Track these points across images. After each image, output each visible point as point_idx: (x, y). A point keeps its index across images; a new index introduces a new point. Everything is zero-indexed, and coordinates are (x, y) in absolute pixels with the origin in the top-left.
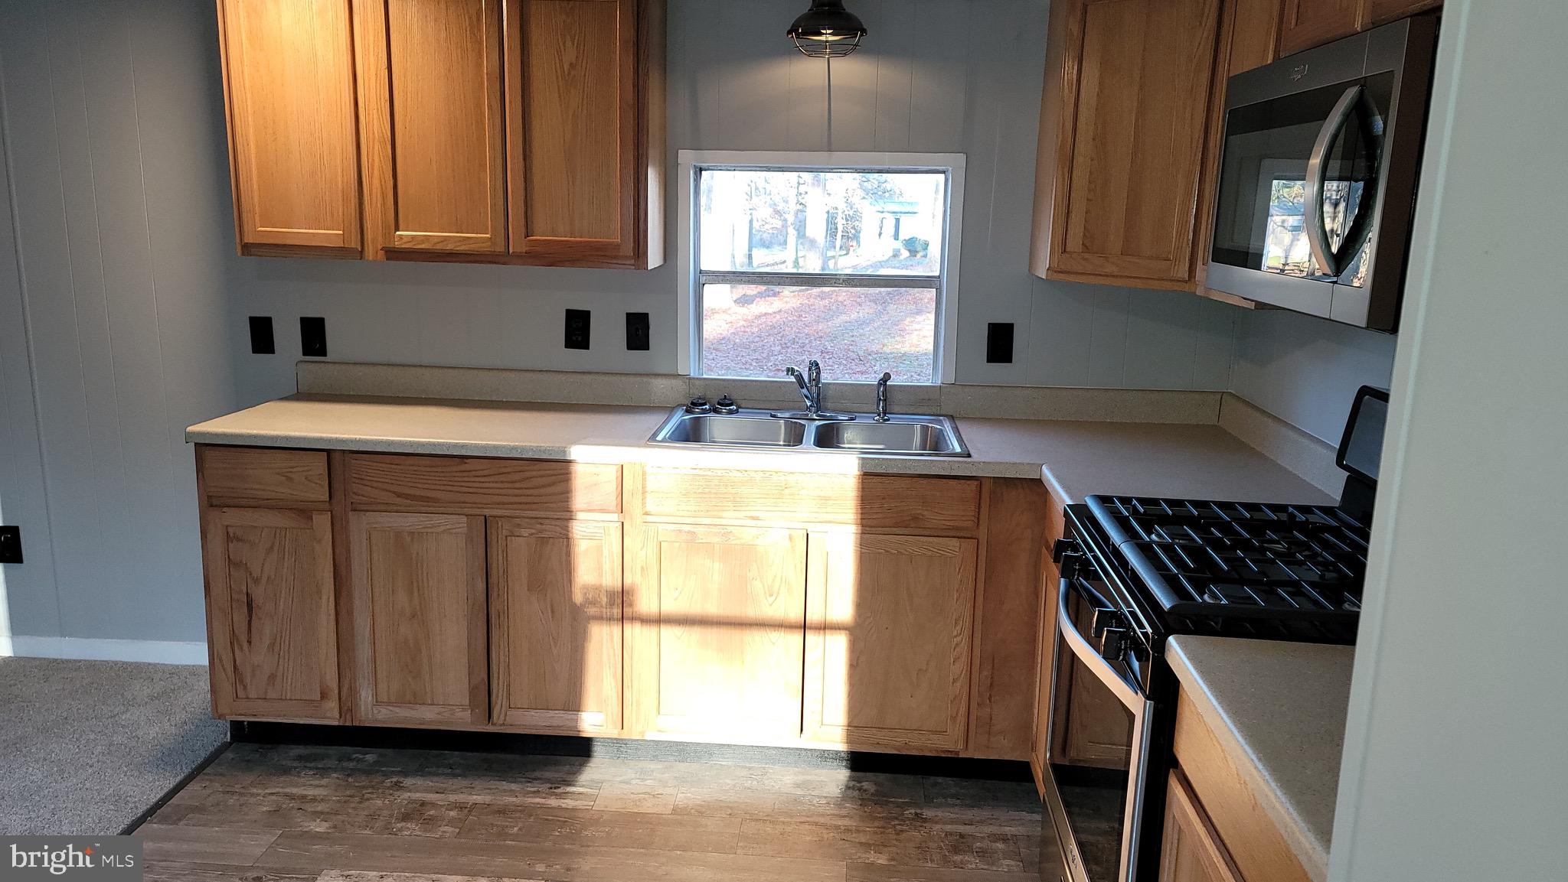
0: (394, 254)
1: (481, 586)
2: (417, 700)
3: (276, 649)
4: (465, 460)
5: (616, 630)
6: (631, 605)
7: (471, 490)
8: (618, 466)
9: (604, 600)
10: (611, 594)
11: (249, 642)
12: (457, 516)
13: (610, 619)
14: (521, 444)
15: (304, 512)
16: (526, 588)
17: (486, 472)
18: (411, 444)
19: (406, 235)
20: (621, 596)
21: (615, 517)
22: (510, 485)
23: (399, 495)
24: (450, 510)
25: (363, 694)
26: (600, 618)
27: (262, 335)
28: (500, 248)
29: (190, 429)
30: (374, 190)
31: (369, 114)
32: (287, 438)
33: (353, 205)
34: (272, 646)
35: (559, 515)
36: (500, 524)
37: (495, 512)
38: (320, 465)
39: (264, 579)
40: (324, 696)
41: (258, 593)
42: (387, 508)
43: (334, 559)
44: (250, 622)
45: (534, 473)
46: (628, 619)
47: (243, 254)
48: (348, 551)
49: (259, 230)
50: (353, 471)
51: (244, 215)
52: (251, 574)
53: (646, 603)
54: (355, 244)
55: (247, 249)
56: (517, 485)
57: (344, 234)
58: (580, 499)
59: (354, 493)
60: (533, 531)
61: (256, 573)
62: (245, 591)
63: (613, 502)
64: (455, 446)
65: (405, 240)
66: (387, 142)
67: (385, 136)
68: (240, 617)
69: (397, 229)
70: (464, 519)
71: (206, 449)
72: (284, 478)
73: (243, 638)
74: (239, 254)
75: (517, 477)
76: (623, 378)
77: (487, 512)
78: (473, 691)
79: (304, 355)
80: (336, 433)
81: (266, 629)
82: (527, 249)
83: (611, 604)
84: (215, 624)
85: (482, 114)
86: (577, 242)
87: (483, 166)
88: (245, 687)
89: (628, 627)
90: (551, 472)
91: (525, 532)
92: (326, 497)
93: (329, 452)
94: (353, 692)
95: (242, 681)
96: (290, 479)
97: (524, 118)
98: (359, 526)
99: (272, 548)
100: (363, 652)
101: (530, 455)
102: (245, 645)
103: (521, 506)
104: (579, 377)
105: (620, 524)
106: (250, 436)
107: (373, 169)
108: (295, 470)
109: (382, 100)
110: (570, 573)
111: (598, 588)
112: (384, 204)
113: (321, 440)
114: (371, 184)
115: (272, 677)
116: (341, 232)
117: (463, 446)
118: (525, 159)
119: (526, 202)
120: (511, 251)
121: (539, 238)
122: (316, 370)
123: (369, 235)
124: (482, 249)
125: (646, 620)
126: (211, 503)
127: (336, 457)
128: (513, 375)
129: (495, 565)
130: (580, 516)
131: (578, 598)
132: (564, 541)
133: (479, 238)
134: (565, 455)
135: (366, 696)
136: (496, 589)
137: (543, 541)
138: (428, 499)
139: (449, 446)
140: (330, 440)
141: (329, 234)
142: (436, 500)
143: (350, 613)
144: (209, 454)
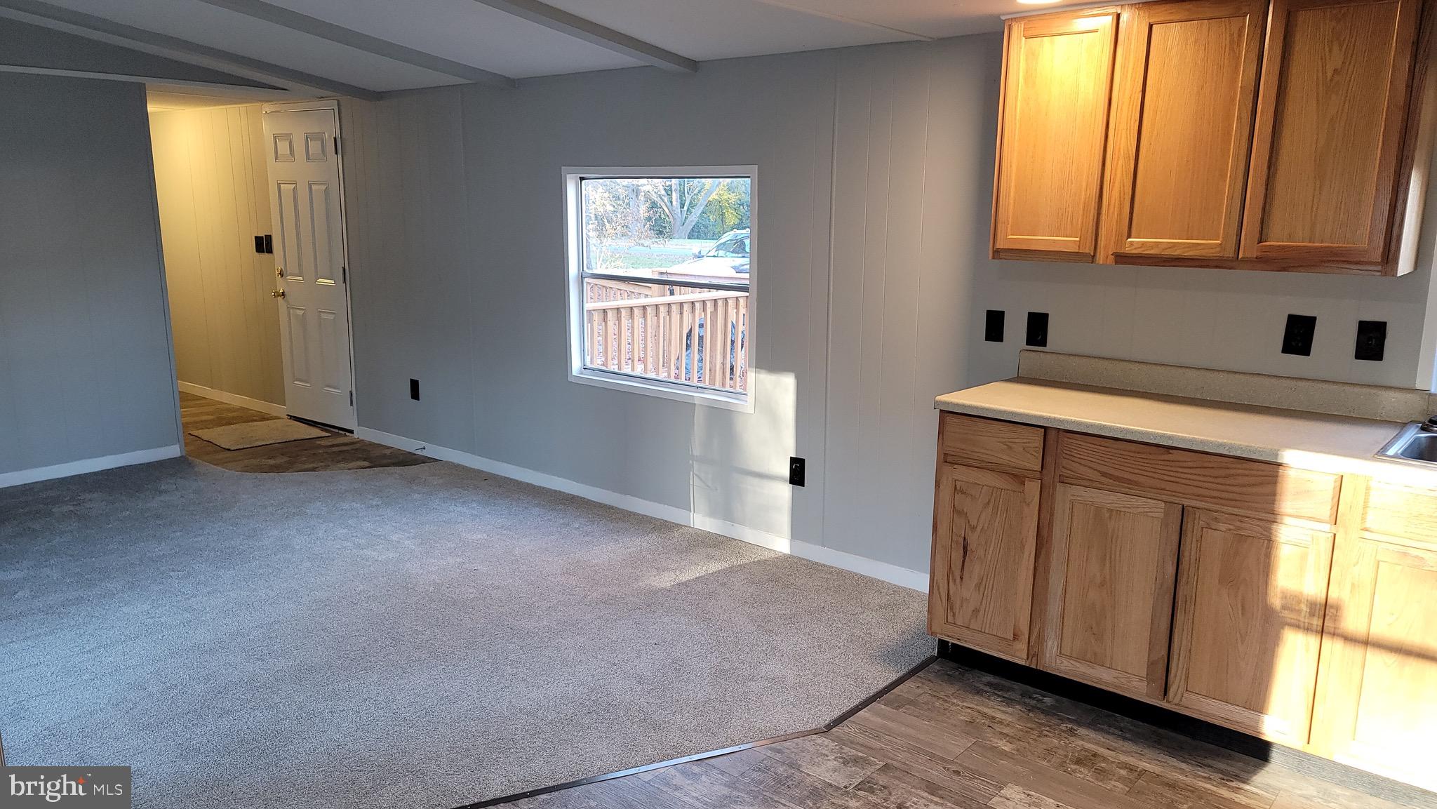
0: (1122, 259)
1: (1171, 570)
2: (1096, 661)
3: (982, 589)
4: (1171, 451)
5: (1313, 640)
6: (1336, 619)
7: (1172, 479)
8: (1337, 477)
9: (1304, 607)
10: (1312, 605)
11: (961, 578)
12: (1156, 502)
13: (1308, 629)
14: (1230, 442)
15: (1018, 477)
16: (1217, 581)
17: (1190, 464)
18: (1122, 430)
19: (1137, 243)
20: (1323, 608)
21: (1327, 527)
22: (1211, 480)
23: (1104, 474)
24: (1149, 495)
25: (1050, 643)
26: (1297, 626)
27: (995, 326)
28: (1230, 253)
29: (938, 398)
30: (1113, 202)
31: (1118, 134)
32: (1013, 413)
33: (1092, 214)
34: (978, 586)
35: (1262, 515)
36: (1197, 516)
37: (1193, 503)
38: (1036, 439)
39: (979, 529)
40: (1016, 637)
41: (973, 540)
42: (1090, 484)
43: (1038, 523)
44: (964, 562)
45: (1240, 471)
46: (1329, 633)
47: (993, 258)
48: (1052, 515)
49: (1010, 237)
50: (1066, 448)
51: (999, 226)
52: (969, 522)
53: (1353, 621)
54: (1088, 249)
55: (997, 253)
56: (1219, 480)
57: (1080, 241)
58: (1288, 504)
59: (1063, 467)
60: (1231, 527)
61: (973, 523)
62: (963, 535)
63: (1326, 511)
64: (1162, 436)
65: (1136, 246)
66: (1131, 158)
67: (1130, 153)
68: (957, 555)
69: (1129, 236)
70: (1163, 504)
71: (947, 414)
72: (1005, 446)
73: (957, 573)
74: (990, 258)
75: (1222, 472)
76: (1347, 388)
77: (1186, 502)
78: (1151, 665)
79: (1027, 344)
80: (1055, 414)
81: (975, 570)
82: (1259, 254)
83: (1312, 614)
84: (938, 556)
85: (1231, 125)
86: (1316, 248)
87: (1223, 176)
88: (954, 614)
89: (1327, 642)
90: (1260, 473)
91: (1223, 527)
92: (1038, 467)
93: (1046, 428)
94: (1041, 639)
95: (952, 609)
96: (1010, 448)
97: (1274, 127)
98: (1065, 496)
99: (988, 503)
100: (1054, 608)
101: (1238, 454)
102: (958, 580)
103: (1223, 502)
104: (1293, 383)
105: (1333, 535)
106: (983, 409)
107: (1114, 183)
108: (1016, 440)
109: (1132, 120)
110: (1267, 575)
111: (1297, 598)
112: (1120, 214)
113: (1041, 417)
114: (1110, 198)
115: (976, 611)
116: (1078, 239)
117: (1170, 437)
118: (1269, 167)
119: (1264, 209)
120: (1240, 257)
121: (1272, 243)
122: (1036, 358)
123: (1102, 243)
124: (1209, 255)
125: (1349, 639)
126: (946, 459)
127: (1052, 435)
128: (1221, 375)
129: (1186, 554)
130: (1287, 520)
131: (1276, 601)
132: (1266, 544)
133: (1209, 244)
134: (1276, 459)
135: (1051, 646)
136: (1185, 576)
137: (1241, 539)
138: (1129, 482)
139: (1156, 435)
140: (1047, 419)
141: (1067, 241)
142: (1137, 484)
143: (1047, 571)
144: (949, 418)
